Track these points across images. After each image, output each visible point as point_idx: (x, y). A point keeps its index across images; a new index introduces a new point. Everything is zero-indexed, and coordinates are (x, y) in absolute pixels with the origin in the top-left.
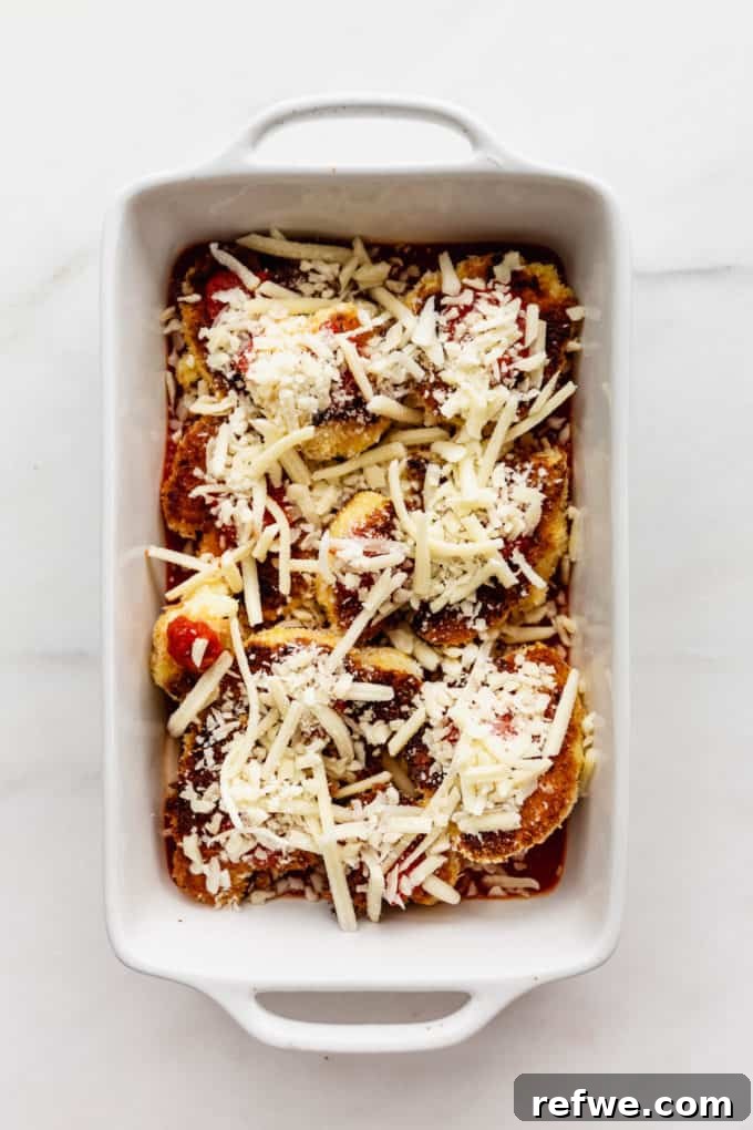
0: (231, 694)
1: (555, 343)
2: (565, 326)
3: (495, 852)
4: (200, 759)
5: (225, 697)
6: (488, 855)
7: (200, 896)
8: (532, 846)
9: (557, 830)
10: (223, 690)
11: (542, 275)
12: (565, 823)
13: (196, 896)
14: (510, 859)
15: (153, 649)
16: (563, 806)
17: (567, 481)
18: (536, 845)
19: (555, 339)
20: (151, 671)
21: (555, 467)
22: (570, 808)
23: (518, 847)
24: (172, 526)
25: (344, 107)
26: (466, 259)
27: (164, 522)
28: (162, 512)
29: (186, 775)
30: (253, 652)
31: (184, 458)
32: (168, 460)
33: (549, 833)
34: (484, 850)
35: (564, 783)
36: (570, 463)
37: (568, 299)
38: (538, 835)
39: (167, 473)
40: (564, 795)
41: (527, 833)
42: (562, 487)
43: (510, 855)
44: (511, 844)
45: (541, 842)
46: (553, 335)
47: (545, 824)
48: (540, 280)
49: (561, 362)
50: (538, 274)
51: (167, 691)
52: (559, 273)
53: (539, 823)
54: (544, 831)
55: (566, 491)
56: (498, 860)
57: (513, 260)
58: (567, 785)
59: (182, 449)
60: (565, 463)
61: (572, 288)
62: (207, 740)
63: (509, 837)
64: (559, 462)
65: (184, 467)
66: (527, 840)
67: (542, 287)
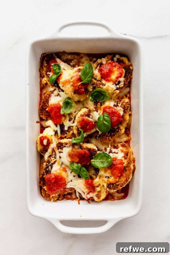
0: (54, 153)
1: (127, 75)
2: (130, 71)
3: (114, 189)
4: (48, 168)
5: (53, 154)
6: (113, 190)
7: (48, 199)
8: (122, 187)
9: (128, 184)
10: (53, 152)
11: (124, 60)
12: (129, 182)
13: (47, 199)
14: (117, 190)
15: (37, 143)
16: (129, 178)
17: (129, 106)
18: (123, 187)
19: (127, 74)
20: (37, 148)
21: (127, 103)
22: (130, 179)
23: (119, 188)
24: (41, 116)
25: (80, 23)
26: (107, 56)
27: (39, 115)
28: (39, 113)
29: (44, 172)
30: (59, 144)
31: (43, 101)
32: (40, 102)
33: (126, 184)
34: (112, 189)
35: (129, 174)
36: (130, 101)
37: (130, 65)
38: (124, 185)
39: (40, 104)
40: (129, 176)
41: (121, 185)
42: (129, 107)
43: (118, 189)
44: (118, 187)
45: (124, 186)
46: (127, 73)
47: (125, 182)
48: (124, 61)
49: (128, 79)
50: (123, 59)
51: (40, 152)
52: (128, 59)
53: (124, 182)
54: (125, 184)
55: (129, 108)
56: (115, 191)
57: (117, 56)
58: (130, 174)
59: (43, 99)
60: (129, 102)
61: (131, 62)
62: (49, 164)
63: (117, 186)
64: (128, 102)
65: (43, 103)
66: (121, 186)
67: (124, 62)
